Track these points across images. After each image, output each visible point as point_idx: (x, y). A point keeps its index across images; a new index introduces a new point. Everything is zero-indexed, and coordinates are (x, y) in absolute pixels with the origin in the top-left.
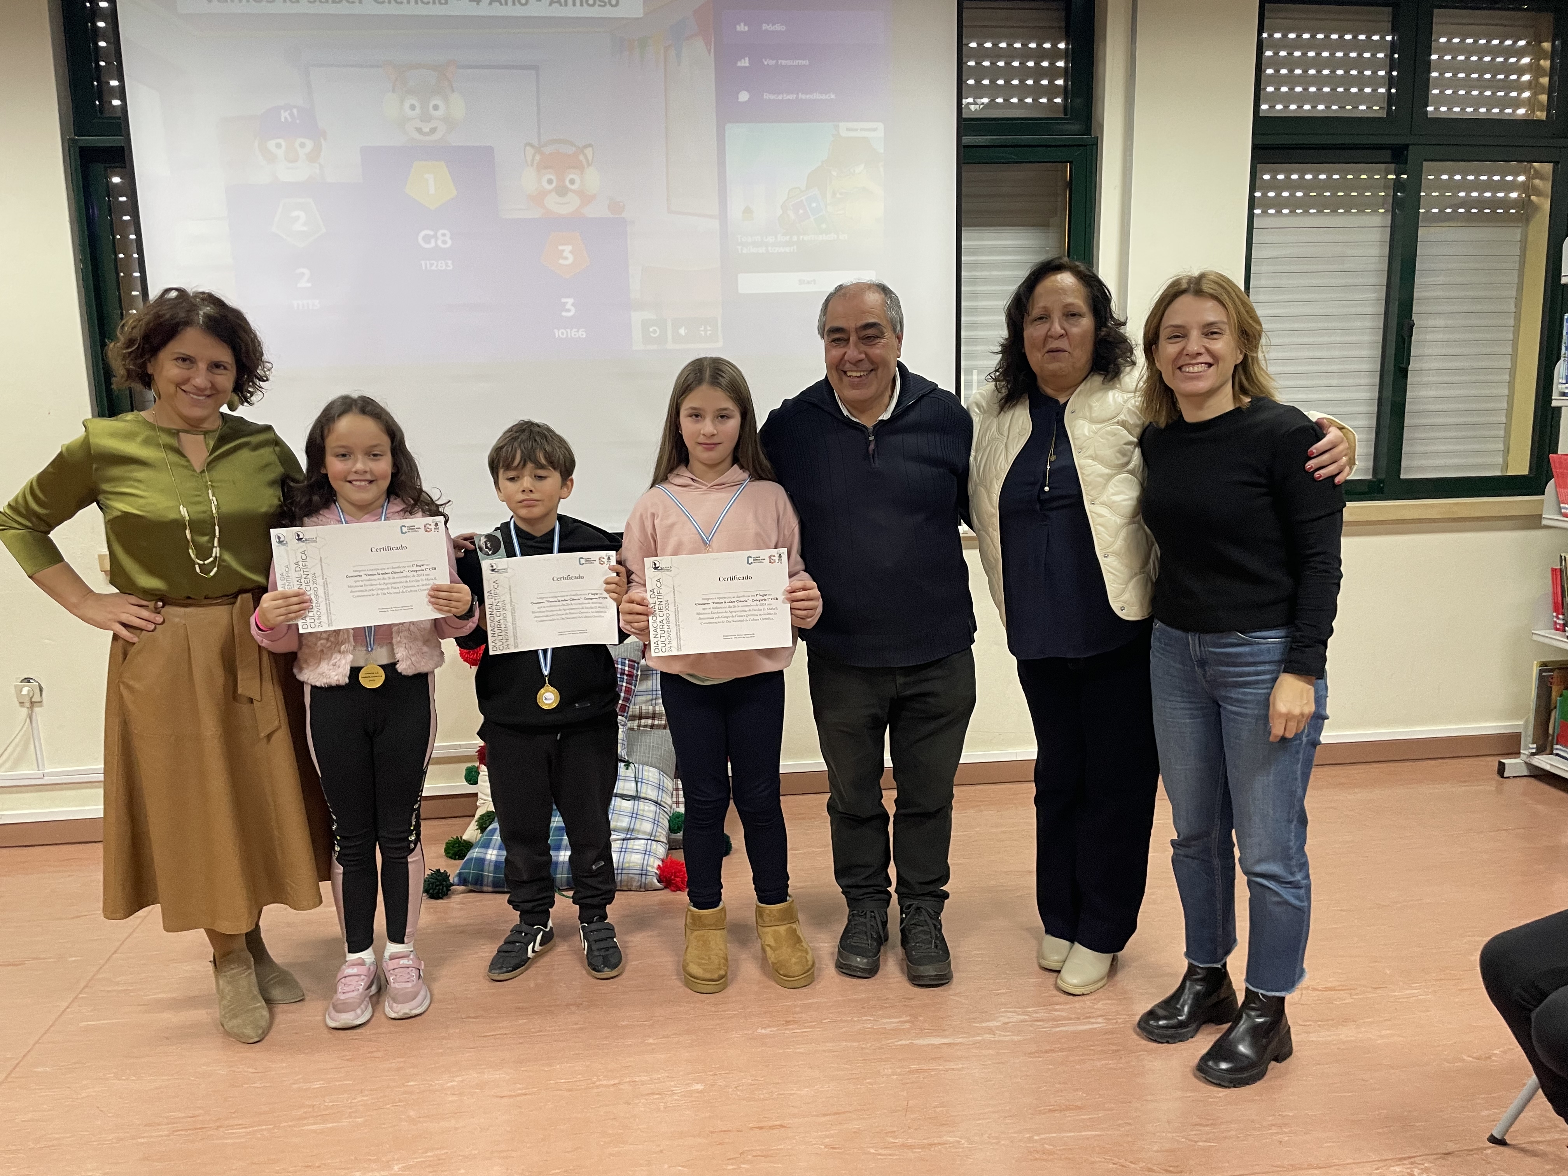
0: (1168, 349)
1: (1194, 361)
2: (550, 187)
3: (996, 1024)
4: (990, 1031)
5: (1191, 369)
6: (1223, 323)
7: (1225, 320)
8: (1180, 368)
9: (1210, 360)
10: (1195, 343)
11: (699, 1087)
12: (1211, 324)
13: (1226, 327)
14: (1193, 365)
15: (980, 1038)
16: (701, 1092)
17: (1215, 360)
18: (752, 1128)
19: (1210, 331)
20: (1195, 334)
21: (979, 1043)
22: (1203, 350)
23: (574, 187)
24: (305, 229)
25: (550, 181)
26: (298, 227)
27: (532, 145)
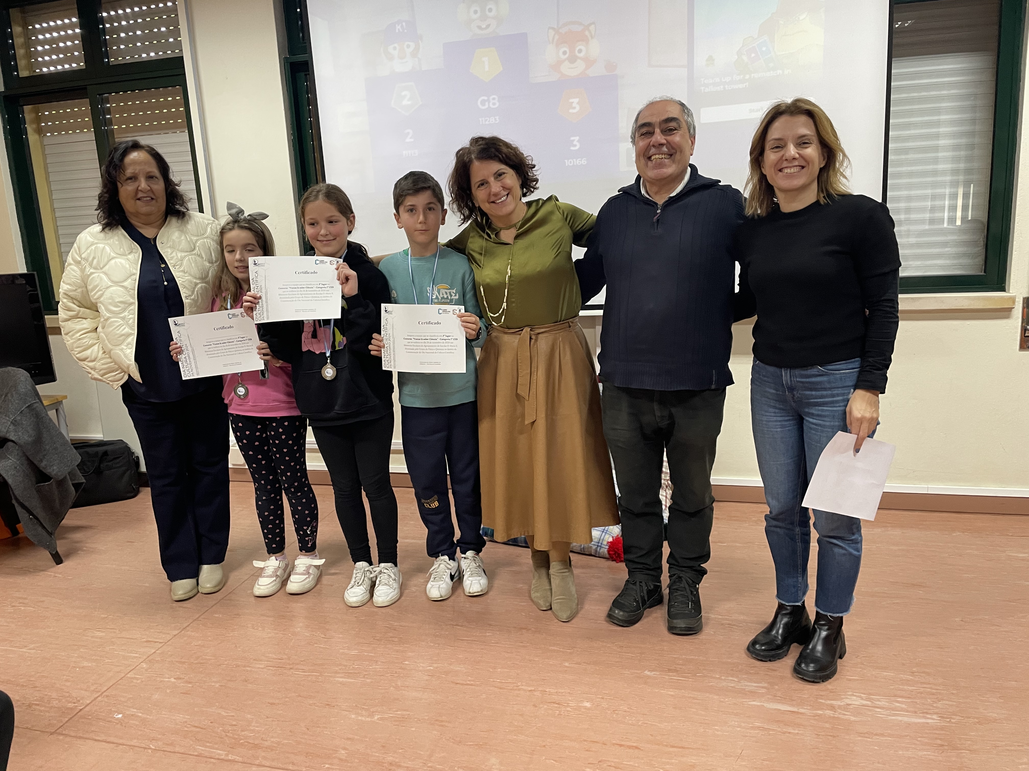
1: (791, 165)
2: (565, 57)
3: (839, 703)
4: (832, 708)
8: (781, 170)
9: (803, 164)
11: (588, 705)
12: (803, 137)
14: (790, 168)
15: (821, 712)
16: (589, 709)
17: (807, 162)
18: (614, 744)
19: (802, 142)
21: (818, 716)
23: (581, 55)
24: (409, 103)
25: (565, 53)
26: (405, 102)
27: (553, 28)
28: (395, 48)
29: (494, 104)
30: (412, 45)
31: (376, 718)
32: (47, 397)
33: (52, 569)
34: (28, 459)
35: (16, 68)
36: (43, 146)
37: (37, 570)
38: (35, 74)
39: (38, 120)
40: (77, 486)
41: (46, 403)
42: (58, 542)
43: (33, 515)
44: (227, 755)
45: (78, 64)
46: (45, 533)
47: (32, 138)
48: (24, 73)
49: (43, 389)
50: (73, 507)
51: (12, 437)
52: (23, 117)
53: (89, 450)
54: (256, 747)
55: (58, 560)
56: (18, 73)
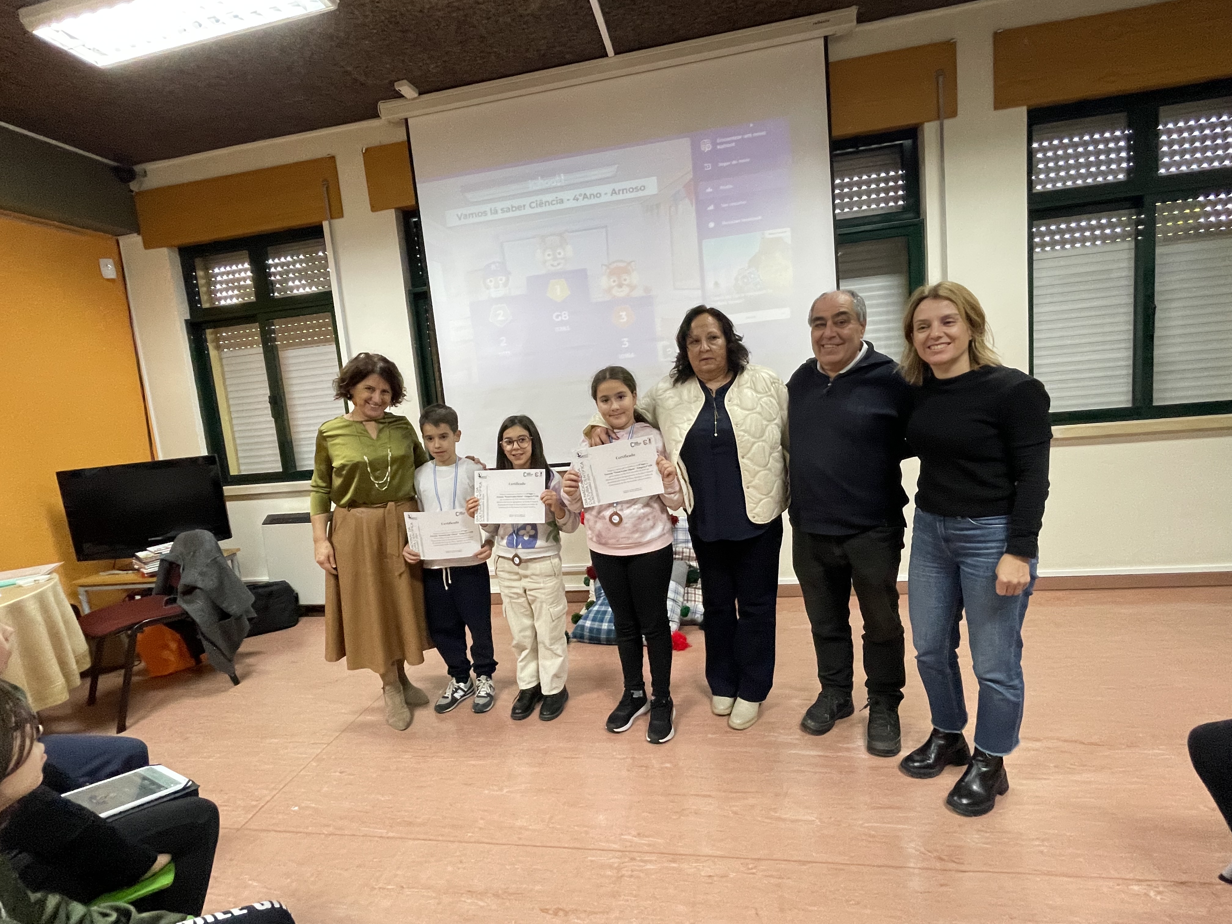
0: (919, 336)
1: (937, 343)
2: (614, 284)
5: (936, 347)
6: (956, 314)
7: (957, 312)
8: (929, 347)
9: (949, 341)
10: (937, 329)
12: (947, 317)
13: (958, 317)
14: (937, 345)
17: (952, 339)
19: (946, 321)
20: (936, 324)
22: (942, 334)
23: (625, 283)
24: (503, 318)
25: (614, 281)
26: (500, 318)
27: (605, 265)
28: (491, 281)
29: (565, 317)
30: (504, 278)
31: (505, 791)
32: (227, 550)
33: (231, 690)
34: (213, 602)
35: (199, 301)
36: (221, 359)
37: (218, 691)
38: (215, 306)
39: (217, 340)
40: (250, 620)
41: (225, 555)
42: (236, 667)
43: (216, 646)
44: (387, 833)
45: (249, 298)
46: (225, 661)
47: (213, 353)
48: (206, 305)
49: (224, 544)
50: (248, 636)
51: (200, 584)
52: (205, 337)
53: (260, 590)
54: (410, 824)
55: (236, 681)
56: (201, 305)
